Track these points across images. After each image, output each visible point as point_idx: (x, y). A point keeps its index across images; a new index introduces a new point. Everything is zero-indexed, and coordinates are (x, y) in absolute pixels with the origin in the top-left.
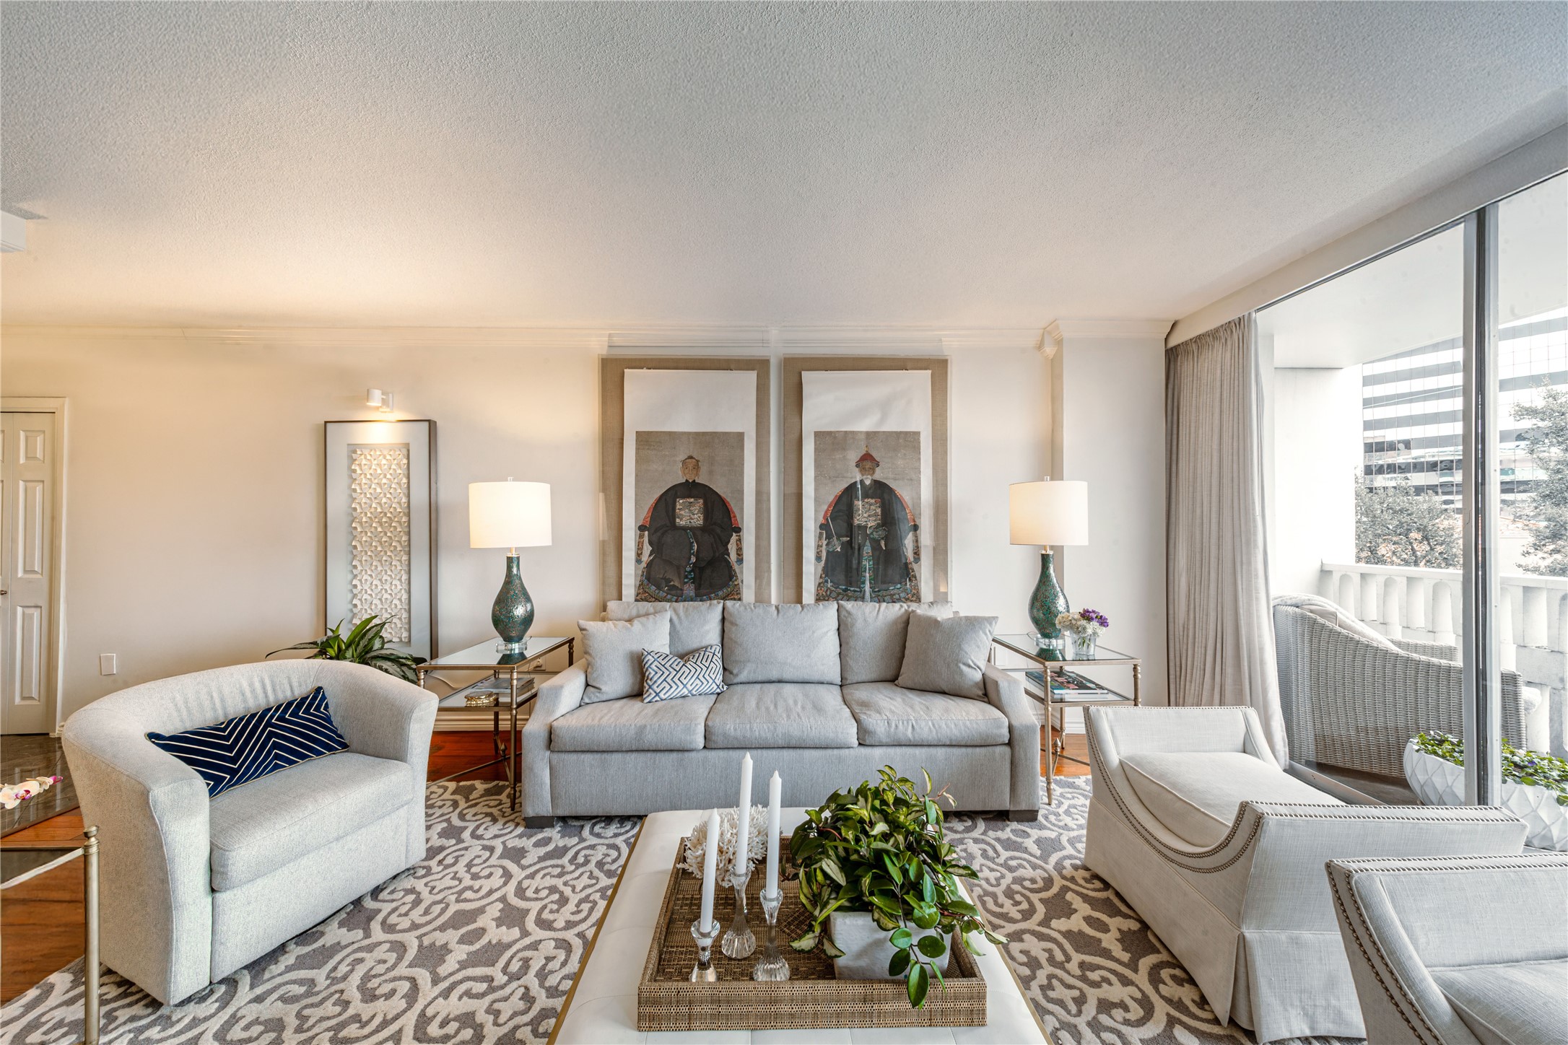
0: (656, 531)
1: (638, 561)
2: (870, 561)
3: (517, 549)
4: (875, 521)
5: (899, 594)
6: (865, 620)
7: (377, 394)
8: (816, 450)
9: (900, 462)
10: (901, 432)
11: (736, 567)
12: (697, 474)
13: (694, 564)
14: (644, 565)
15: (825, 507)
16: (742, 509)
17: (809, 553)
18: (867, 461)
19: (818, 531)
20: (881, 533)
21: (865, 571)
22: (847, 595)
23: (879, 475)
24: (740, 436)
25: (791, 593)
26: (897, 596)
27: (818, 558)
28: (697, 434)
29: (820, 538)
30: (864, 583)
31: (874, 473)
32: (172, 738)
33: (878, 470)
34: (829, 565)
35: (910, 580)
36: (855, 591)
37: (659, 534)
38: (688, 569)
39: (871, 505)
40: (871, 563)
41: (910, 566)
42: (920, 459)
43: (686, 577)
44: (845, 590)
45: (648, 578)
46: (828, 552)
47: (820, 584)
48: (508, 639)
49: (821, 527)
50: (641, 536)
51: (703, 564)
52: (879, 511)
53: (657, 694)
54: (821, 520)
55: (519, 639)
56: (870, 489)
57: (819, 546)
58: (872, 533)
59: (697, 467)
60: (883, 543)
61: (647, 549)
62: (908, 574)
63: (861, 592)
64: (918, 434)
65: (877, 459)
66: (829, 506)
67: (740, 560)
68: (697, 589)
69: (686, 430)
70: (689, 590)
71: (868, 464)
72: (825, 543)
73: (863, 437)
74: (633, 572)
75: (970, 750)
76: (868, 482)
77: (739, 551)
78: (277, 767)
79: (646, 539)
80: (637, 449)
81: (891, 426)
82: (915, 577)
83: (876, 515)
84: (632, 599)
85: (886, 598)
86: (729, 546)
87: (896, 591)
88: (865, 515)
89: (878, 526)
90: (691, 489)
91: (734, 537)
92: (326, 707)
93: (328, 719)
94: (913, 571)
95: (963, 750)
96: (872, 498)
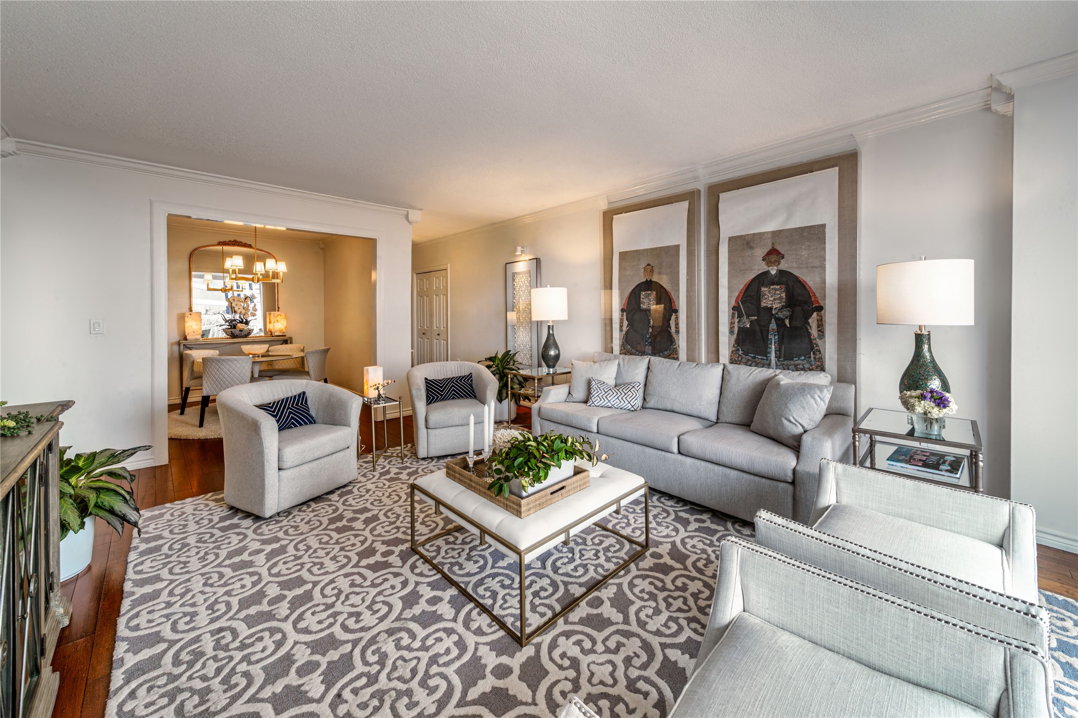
0: (630, 312)
1: (621, 330)
2: (775, 335)
3: (553, 321)
4: (780, 303)
5: (803, 365)
6: (738, 379)
7: (519, 248)
8: (730, 251)
9: (804, 253)
10: (805, 227)
11: (674, 336)
12: (652, 275)
13: (651, 333)
14: (624, 333)
15: (737, 294)
16: (678, 297)
17: (724, 328)
18: (773, 255)
19: (731, 311)
20: (786, 313)
21: (771, 344)
22: (755, 362)
23: (784, 266)
24: (677, 247)
25: (713, 356)
26: (801, 367)
27: (731, 332)
28: (652, 249)
29: (733, 316)
30: (770, 353)
31: (779, 264)
32: (430, 380)
33: (783, 261)
34: (740, 337)
35: (814, 353)
36: (762, 359)
37: (631, 314)
38: (648, 336)
39: (776, 290)
40: (776, 337)
41: (814, 341)
42: (824, 249)
43: (646, 341)
44: (754, 358)
45: (626, 341)
46: (739, 328)
47: (733, 351)
48: (549, 367)
49: (734, 308)
50: (622, 315)
51: (655, 333)
52: (784, 295)
53: (593, 403)
54: (733, 303)
55: (554, 367)
56: (775, 277)
57: (732, 323)
58: (777, 313)
59: (652, 271)
60: (787, 322)
61: (626, 323)
62: (812, 348)
63: (767, 360)
64: (823, 226)
65: (783, 252)
66: (740, 293)
67: (678, 332)
68: (653, 349)
69: (646, 248)
70: (648, 349)
71: (773, 258)
72: (737, 320)
73: (769, 236)
74: (618, 337)
75: (757, 478)
76: (773, 272)
77: (677, 324)
78: (454, 398)
79: (625, 317)
80: (620, 263)
81: (797, 222)
82: (820, 351)
83: (781, 298)
84: (618, 353)
85: (790, 367)
86: (671, 322)
87: (799, 362)
88: (771, 299)
89: (783, 307)
90: (648, 285)
91: (673, 317)
92: (471, 381)
93: (471, 385)
94: (817, 346)
95: (752, 477)
96: (777, 285)
